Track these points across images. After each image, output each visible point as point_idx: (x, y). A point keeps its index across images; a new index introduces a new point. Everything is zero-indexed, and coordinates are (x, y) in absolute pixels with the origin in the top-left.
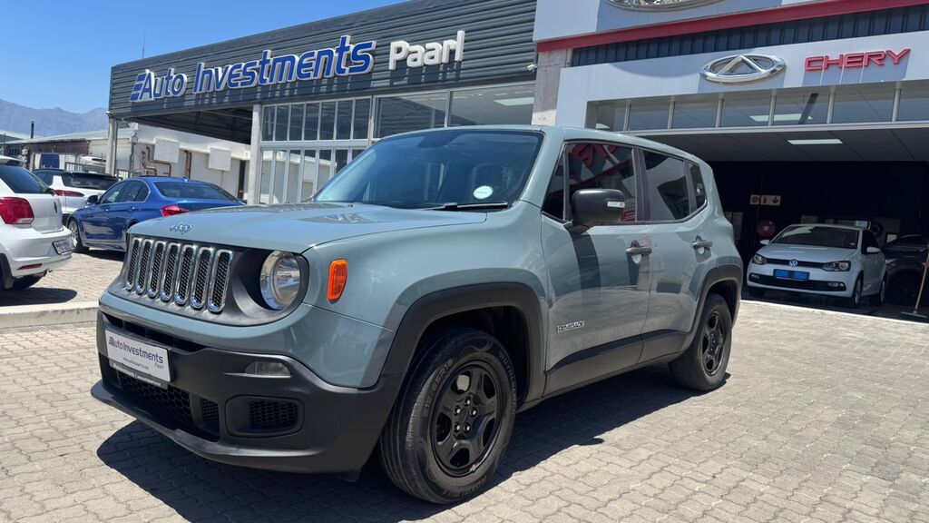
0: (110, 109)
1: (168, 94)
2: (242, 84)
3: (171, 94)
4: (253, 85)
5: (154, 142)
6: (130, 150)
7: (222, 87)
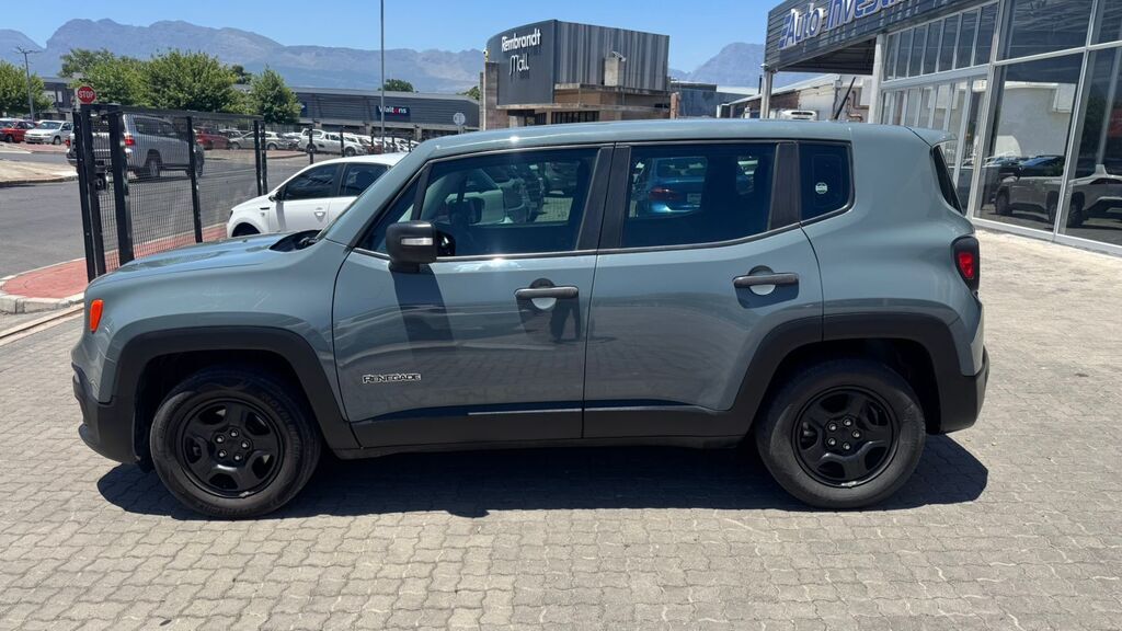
0: (766, 61)
1: (806, 35)
2: (868, 10)
3: (809, 36)
4: (877, 9)
5: (861, 84)
6: (834, 96)
7: (850, 19)
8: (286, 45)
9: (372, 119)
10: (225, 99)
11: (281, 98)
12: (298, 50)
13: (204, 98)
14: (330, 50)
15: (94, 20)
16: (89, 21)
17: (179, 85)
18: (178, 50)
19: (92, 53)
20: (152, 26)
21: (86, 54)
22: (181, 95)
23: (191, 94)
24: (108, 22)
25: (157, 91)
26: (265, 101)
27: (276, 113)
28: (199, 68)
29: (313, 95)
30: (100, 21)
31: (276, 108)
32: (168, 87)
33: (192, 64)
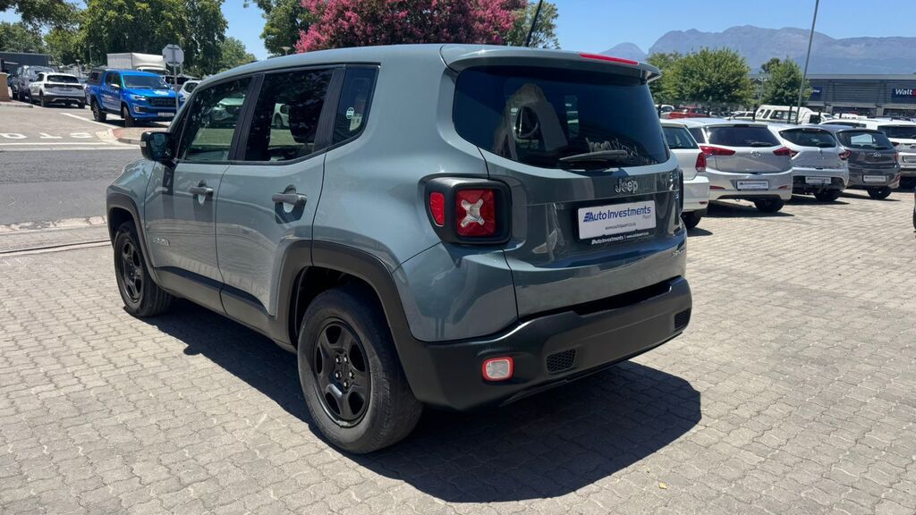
8: (837, 38)
9: (886, 102)
10: (737, 86)
11: (794, 84)
12: (846, 43)
13: (719, 86)
14: (881, 40)
15: (684, 30)
16: (680, 32)
17: (702, 76)
18: (707, 49)
19: (667, 55)
20: (725, 32)
21: (662, 56)
22: (701, 84)
23: (710, 82)
24: (693, 32)
25: (684, 81)
26: (778, 87)
27: (787, 97)
28: (720, 61)
29: (830, 81)
30: (688, 31)
31: (787, 93)
32: (693, 77)
33: (716, 59)
